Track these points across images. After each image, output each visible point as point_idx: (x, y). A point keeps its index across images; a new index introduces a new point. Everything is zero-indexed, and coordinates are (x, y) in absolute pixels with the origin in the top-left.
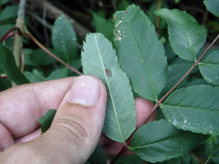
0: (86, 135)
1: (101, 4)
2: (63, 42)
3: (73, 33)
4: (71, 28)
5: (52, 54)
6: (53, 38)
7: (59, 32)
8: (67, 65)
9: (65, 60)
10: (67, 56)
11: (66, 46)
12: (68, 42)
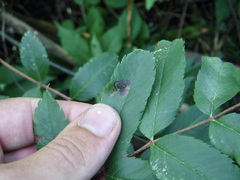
0: (84, 165)
1: (69, 11)
2: (32, 60)
3: (43, 50)
4: (40, 44)
5: (22, 74)
6: (22, 57)
7: (27, 49)
8: (39, 84)
9: (36, 79)
10: (39, 75)
11: (37, 64)
12: (38, 60)
